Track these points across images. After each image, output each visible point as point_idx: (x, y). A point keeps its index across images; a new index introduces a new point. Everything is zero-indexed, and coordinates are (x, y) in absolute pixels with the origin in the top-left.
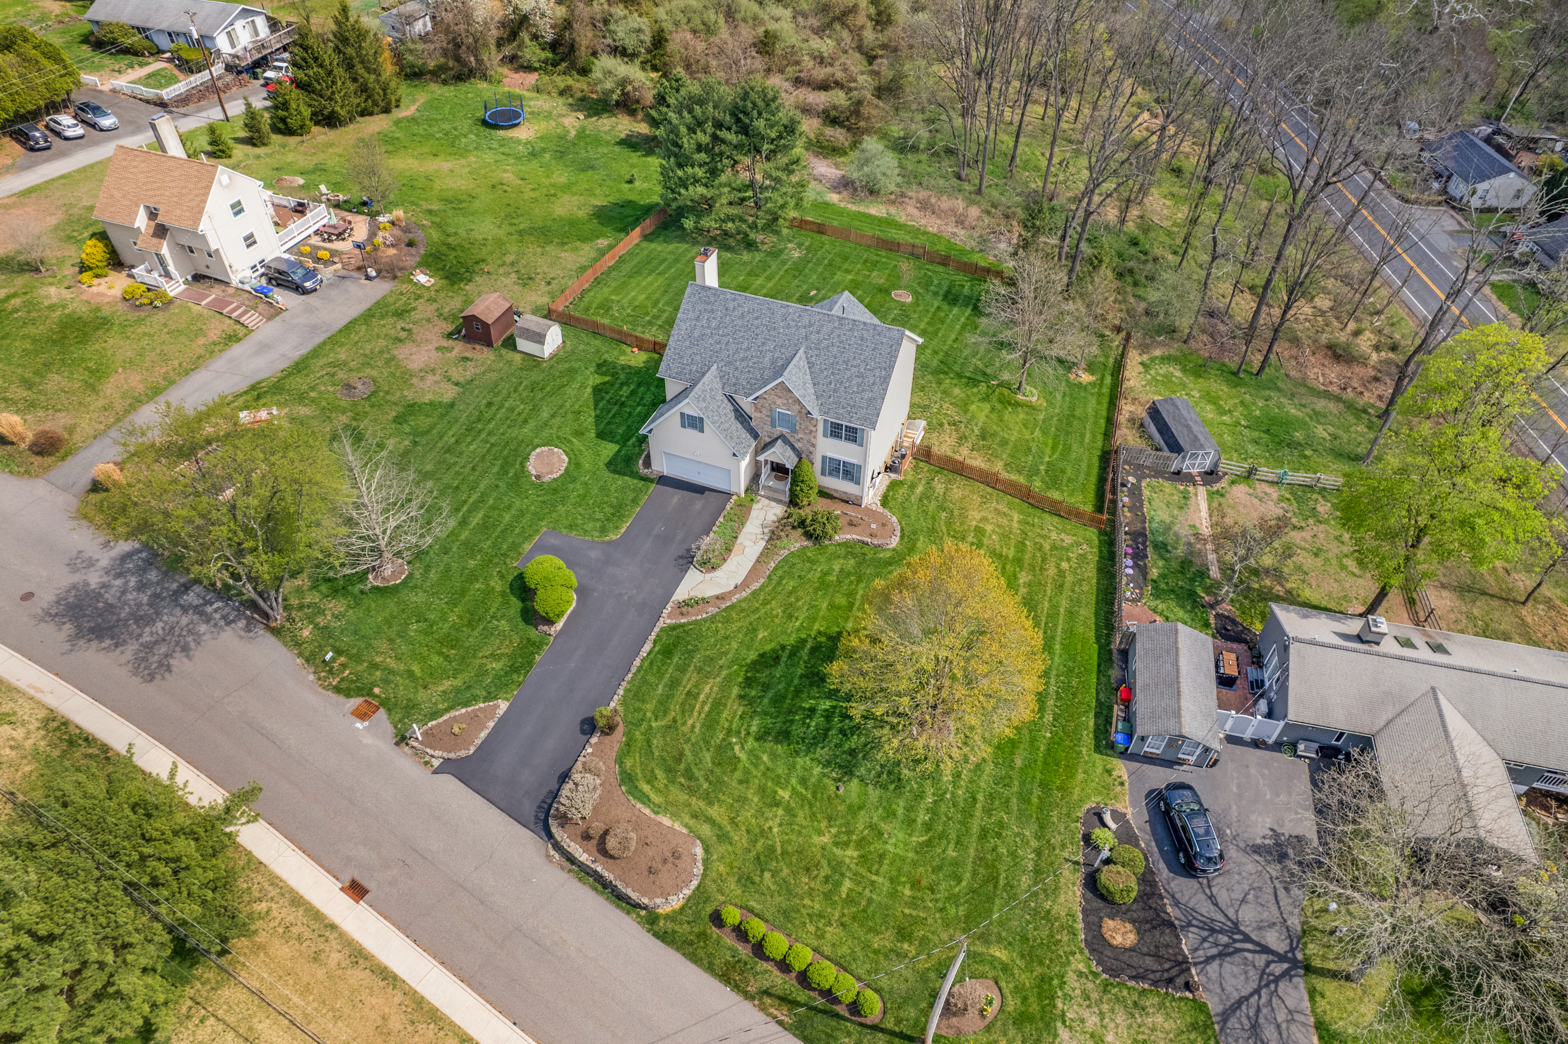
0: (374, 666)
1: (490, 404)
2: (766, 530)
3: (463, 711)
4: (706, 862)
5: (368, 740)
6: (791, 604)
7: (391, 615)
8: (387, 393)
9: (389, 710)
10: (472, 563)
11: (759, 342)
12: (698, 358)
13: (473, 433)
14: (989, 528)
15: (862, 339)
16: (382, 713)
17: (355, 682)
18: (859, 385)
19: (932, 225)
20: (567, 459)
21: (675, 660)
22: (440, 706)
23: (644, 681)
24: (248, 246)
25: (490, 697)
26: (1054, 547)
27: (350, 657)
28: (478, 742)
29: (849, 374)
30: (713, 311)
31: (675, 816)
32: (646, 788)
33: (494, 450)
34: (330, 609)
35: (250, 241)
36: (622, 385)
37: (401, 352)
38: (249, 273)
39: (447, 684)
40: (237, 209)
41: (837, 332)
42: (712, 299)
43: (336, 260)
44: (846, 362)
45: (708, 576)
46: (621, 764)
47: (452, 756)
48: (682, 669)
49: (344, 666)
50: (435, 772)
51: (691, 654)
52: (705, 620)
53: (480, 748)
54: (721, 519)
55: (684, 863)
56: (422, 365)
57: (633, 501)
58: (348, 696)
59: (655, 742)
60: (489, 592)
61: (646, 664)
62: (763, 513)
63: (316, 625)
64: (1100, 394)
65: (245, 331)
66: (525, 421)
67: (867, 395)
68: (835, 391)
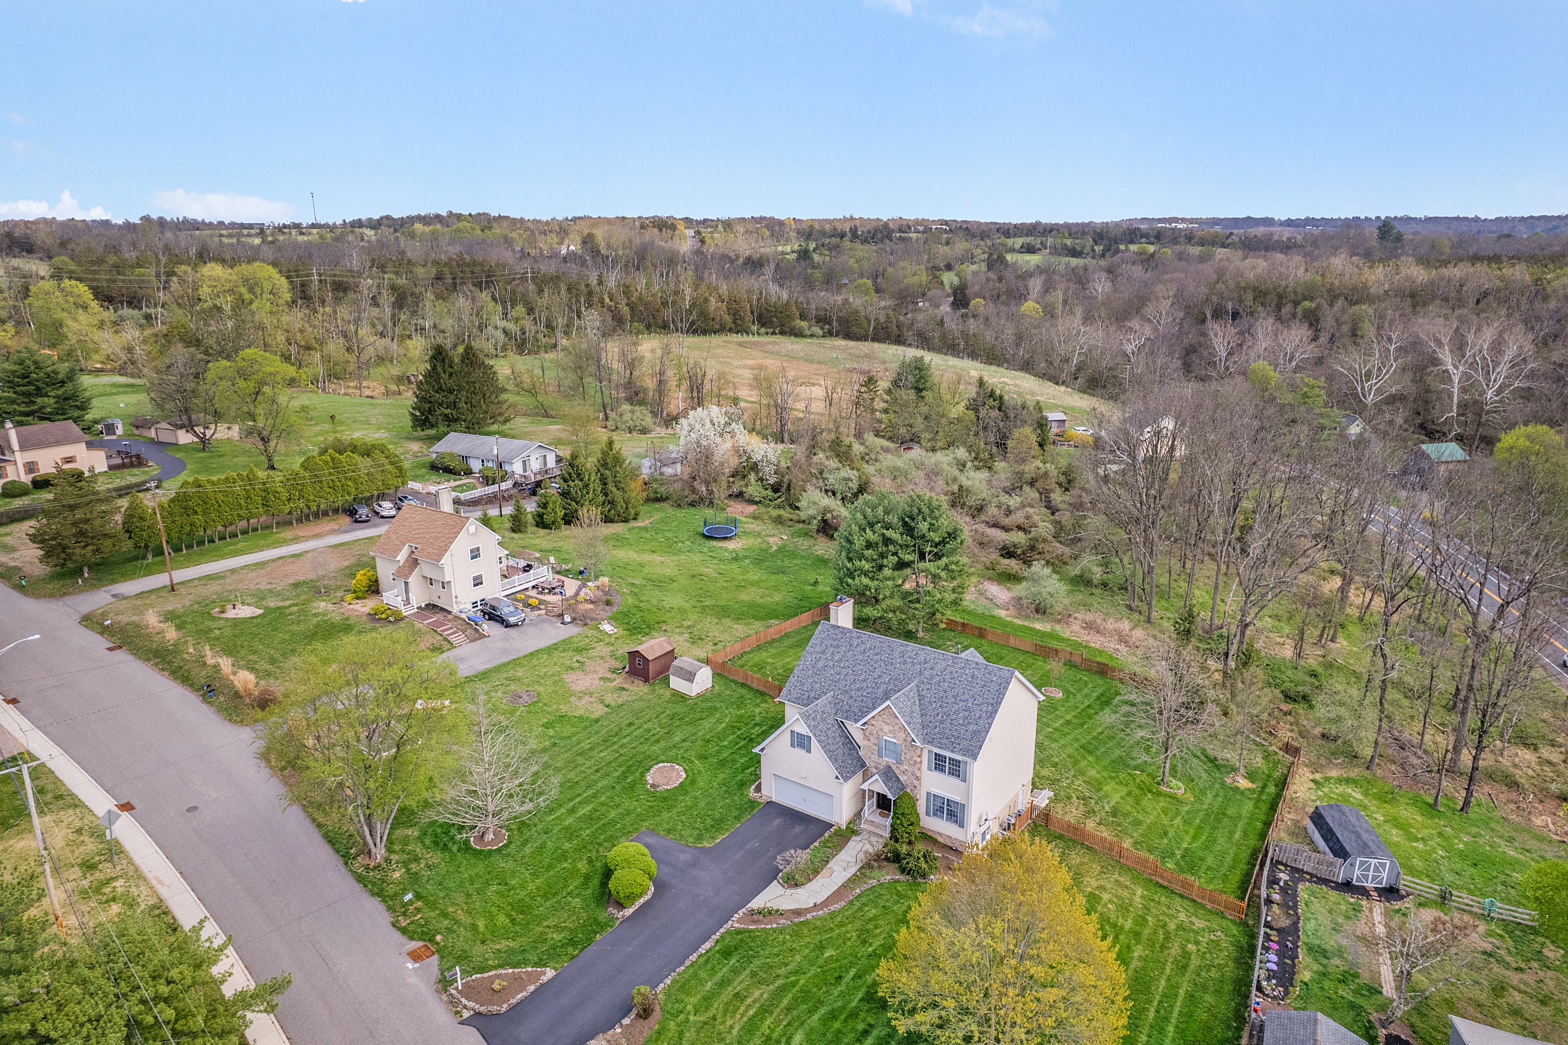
0: (445, 915)
1: (631, 724)
2: (860, 860)
3: (510, 971)
6: (867, 931)
7: (477, 874)
8: (545, 705)
9: (442, 957)
10: (567, 846)
11: (876, 675)
12: (817, 686)
13: (608, 744)
14: (1106, 897)
15: (973, 677)
16: (435, 959)
17: (423, 926)
18: (965, 718)
19: (1096, 641)
20: (684, 776)
21: (733, 961)
22: (491, 962)
23: (695, 975)
24: (475, 585)
25: (541, 963)
26: (1180, 927)
27: (427, 903)
28: (513, 1001)
29: (956, 707)
30: (838, 646)
33: (621, 759)
34: (426, 859)
35: (478, 582)
37: (569, 677)
38: (469, 606)
39: (504, 944)
40: (475, 554)
41: (950, 669)
43: (542, 607)
44: (955, 697)
45: (789, 892)
47: (483, 1009)
48: (736, 972)
49: (418, 910)
50: (461, 1023)
51: (749, 960)
52: (774, 930)
53: (513, 1008)
54: (816, 844)
56: (583, 688)
57: (735, 818)
58: (412, 938)
59: (687, 1034)
60: (574, 871)
61: (702, 960)
62: (861, 845)
63: (408, 870)
64: (1258, 800)
65: (449, 646)
66: (658, 741)
67: (972, 728)
68: (941, 722)
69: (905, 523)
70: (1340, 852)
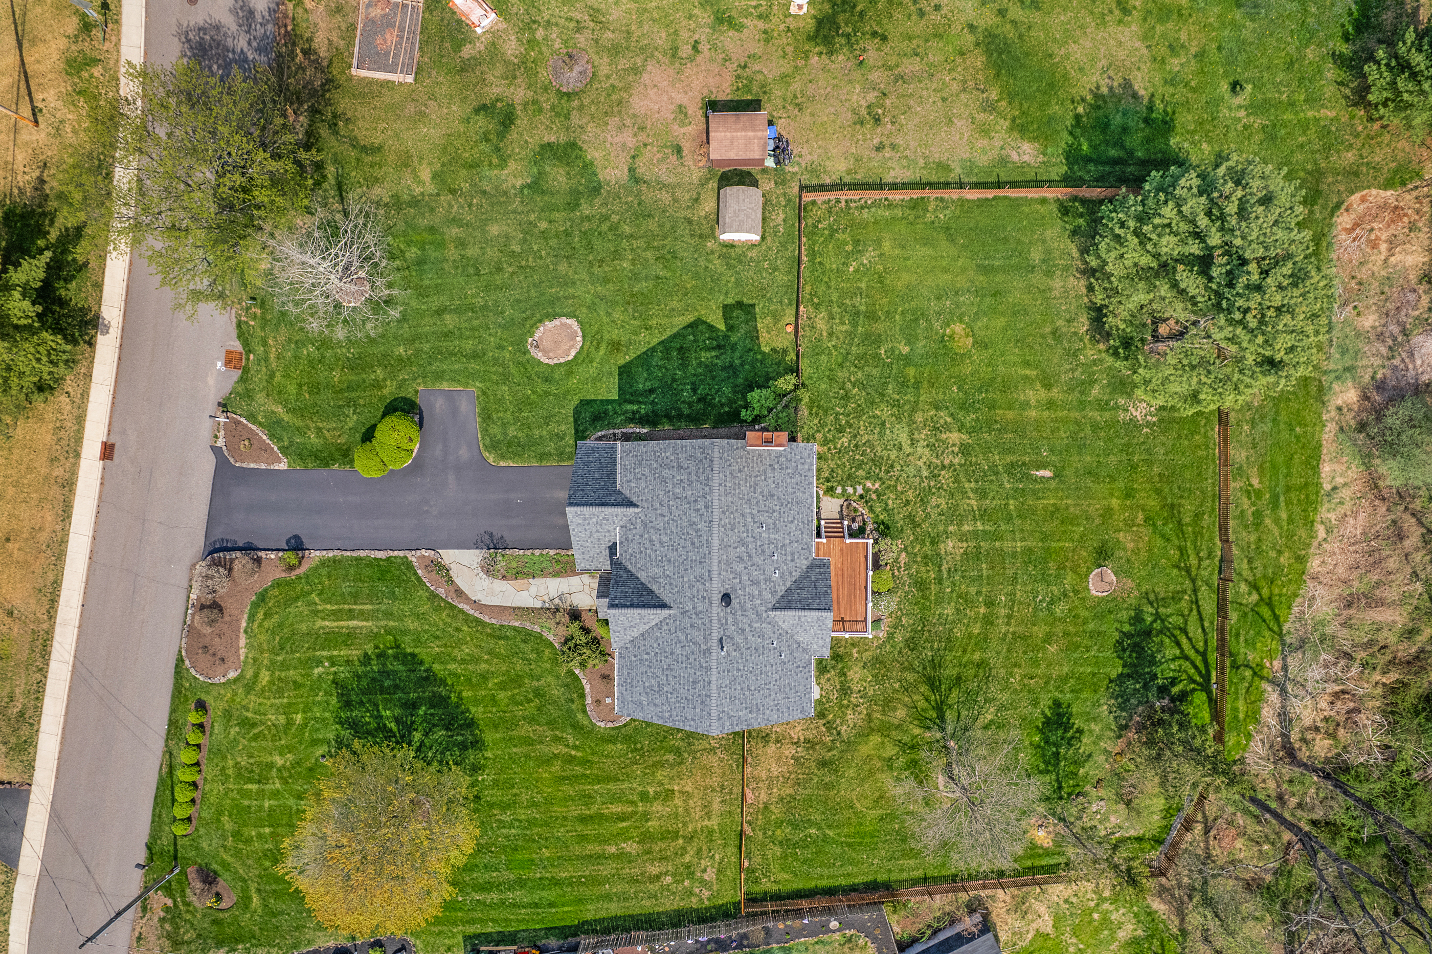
0: (264, 343)
2: (557, 601)
3: (265, 437)
4: (229, 682)
5: (211, 381)
8: (581, 107)
9: (241, 379)
10: (400, 351)
11: (670, 555)
12: (643, 485)
14: (679, 802)
15: (695, 682)
16: (236, 374)
17: (250, 335)
18: (651, 688)
20: (570, 358)
21: (379, 585)
22: (260, 417)
23: (348, 568)
25: (284, 450)
26: (689, 865)
27: (263, 318)
28: (246, 465)
31: (249, 646)
32: (260, 616)
36: (720, 347)
37: (656, 73)
45: (479, 571)
46: (272, 586)
47: (226, 453)
49: (255, 317)
50: (212, 448)
51: (390, 594)
53: (241, 470)
54: (552, 552)
55: (220, 669)
56: (644, 112)
57: (544, 454)
58: (239, 337)
61: (365, 562)
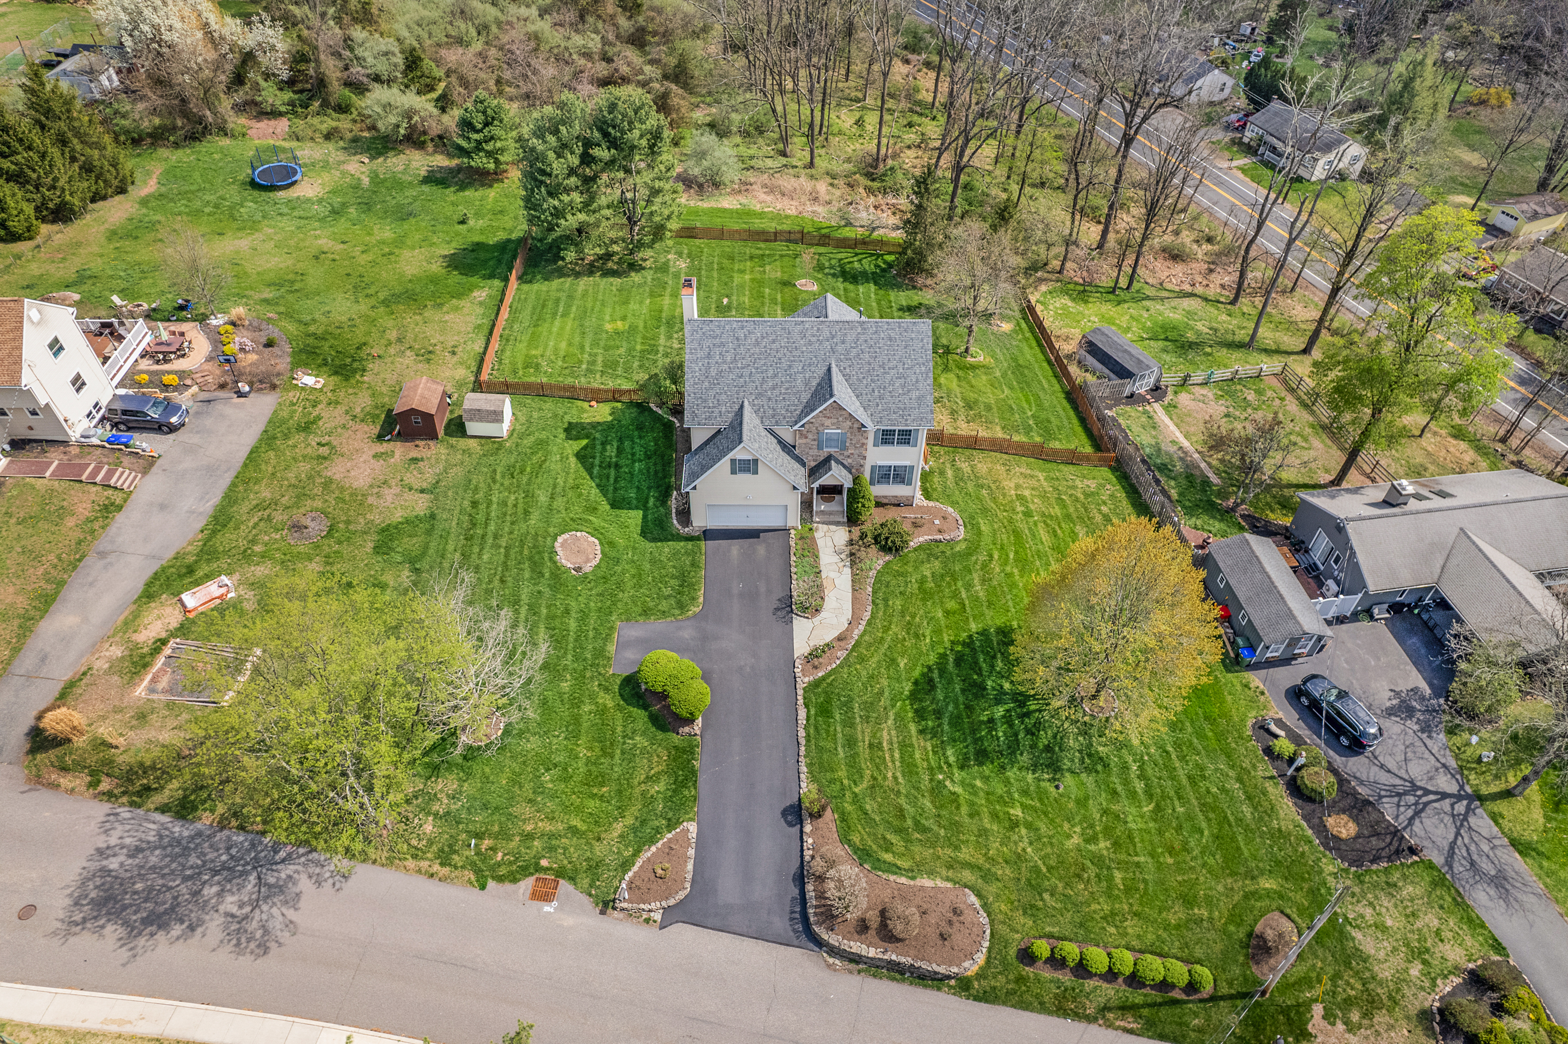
0: (529, 837)
1: (474, 504)
2: (843, 556)
3: (653, 849)
4: (985, 906)
5: (569, 921)
6: (909, 623)
7: (514, 773)
8: (348, 522)
9: (572, 879)
10: (565, 686)
11: (784, 365)
12: (724, 397)
13: (477, 541)
14: (1027, 493)
15: (890, 339)
16: (564, 885)
17: (514, 862)
18: (903, 386)
19: (790, 207)
20: (597, 542)
21: (838, 717)
22: (626, 854)
23: (820, 750)
24: (78, 390)
25: (672, 823)
26: (1087, 495)
27: (496, 837)
28: (689, 876)
29: (889, 377)
30: (723, 344)
31: (931, 873)
32: (888, 857)
33: (512, 552)
34: (441, 791)
35: (78, 383)
36: (603, 444)
37: (336, 470)
39: (618, 828)
40: (56, 347)
41: (862, 338)
42: (718, 332)
43: (188, 382)
44: (882, 366)
45: (817, 620)
46: (849, 842)
47: (672, 902)
48: (849, 723)
50: (662, 927)
51: (848, 705)
52: (840, 666)
53: (693, 881)
54: (793, 558)
55: (968, 916)
56: (369, 480)
57: (693, 565)
58: (515, 881)
59: (868, 807)
60: (602, 711)
61: (812, 731)
62: (828, 539)
63: (436, 815)
65: (121, 495)
66: (526, 513)
67: (914, 394)
68: (881, 398)
69: (606, 135)
70: (1123, 373)
